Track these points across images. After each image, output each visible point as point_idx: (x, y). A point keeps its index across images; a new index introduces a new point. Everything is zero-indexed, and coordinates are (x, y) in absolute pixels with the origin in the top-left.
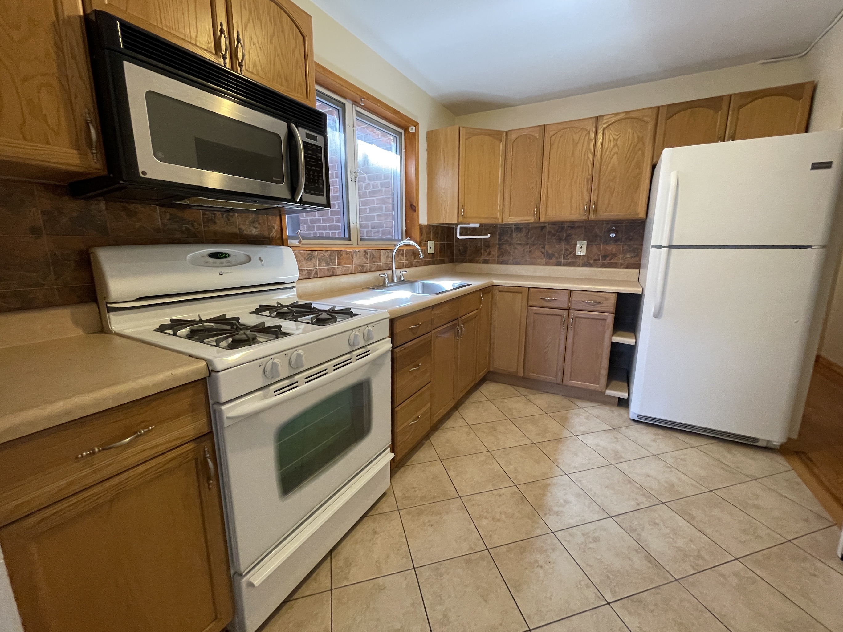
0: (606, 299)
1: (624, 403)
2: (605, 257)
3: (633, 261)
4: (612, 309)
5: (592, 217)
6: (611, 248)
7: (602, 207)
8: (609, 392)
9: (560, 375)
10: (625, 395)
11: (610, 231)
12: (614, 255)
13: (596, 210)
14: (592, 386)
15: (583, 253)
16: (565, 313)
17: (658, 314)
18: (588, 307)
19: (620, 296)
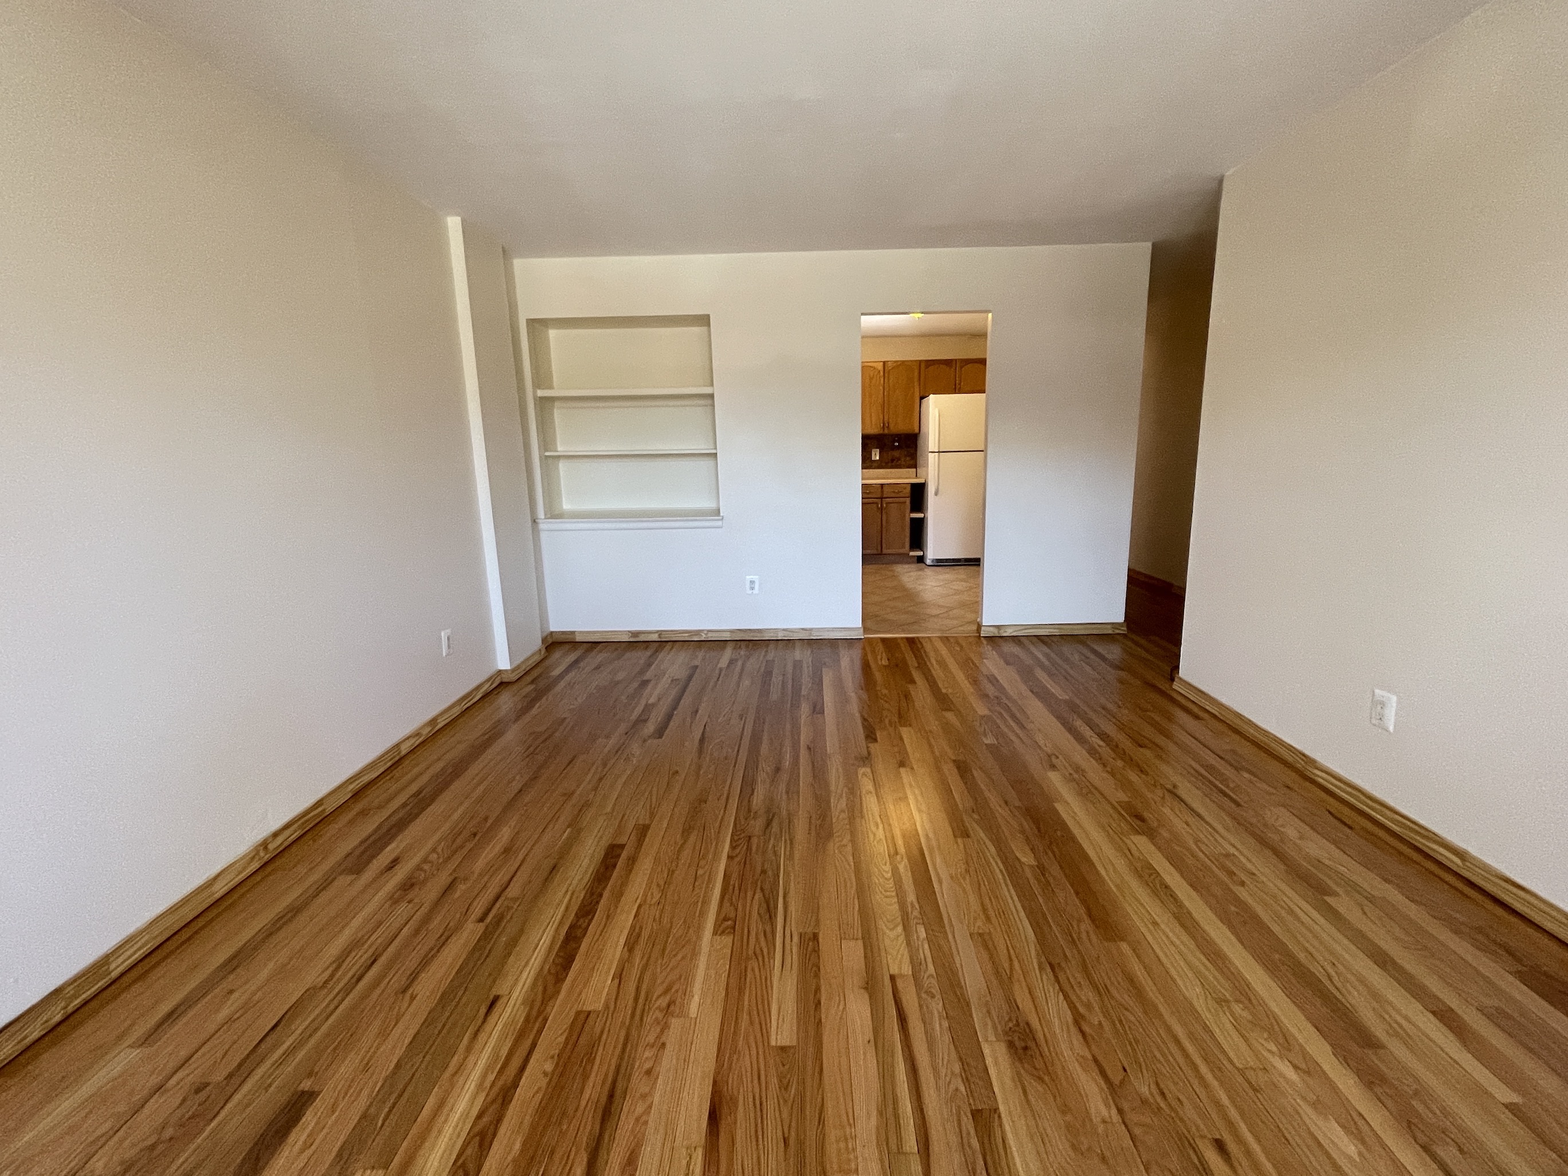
0: (905, 488)
1: (921, 560)
2: (892, 460)
3: (912, 462)
4: (908, 495)
5: (886, 431)
6: (896, 454)
7: (892, 426)
8: (912, 554)
9: (879, 548)
10: (921, 553)
11: (895, 441)
12: (899, 459)
13: (888, 427)
14: (901, 551)
15: (878, 458)
16: (879, 501)
17: (936, 494)
18: (893, 495)
19: (913, 485)
